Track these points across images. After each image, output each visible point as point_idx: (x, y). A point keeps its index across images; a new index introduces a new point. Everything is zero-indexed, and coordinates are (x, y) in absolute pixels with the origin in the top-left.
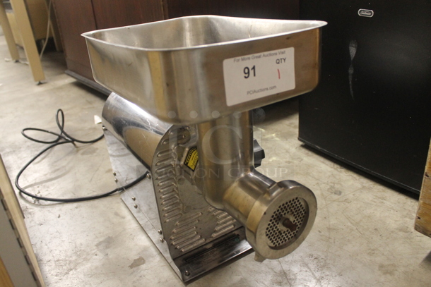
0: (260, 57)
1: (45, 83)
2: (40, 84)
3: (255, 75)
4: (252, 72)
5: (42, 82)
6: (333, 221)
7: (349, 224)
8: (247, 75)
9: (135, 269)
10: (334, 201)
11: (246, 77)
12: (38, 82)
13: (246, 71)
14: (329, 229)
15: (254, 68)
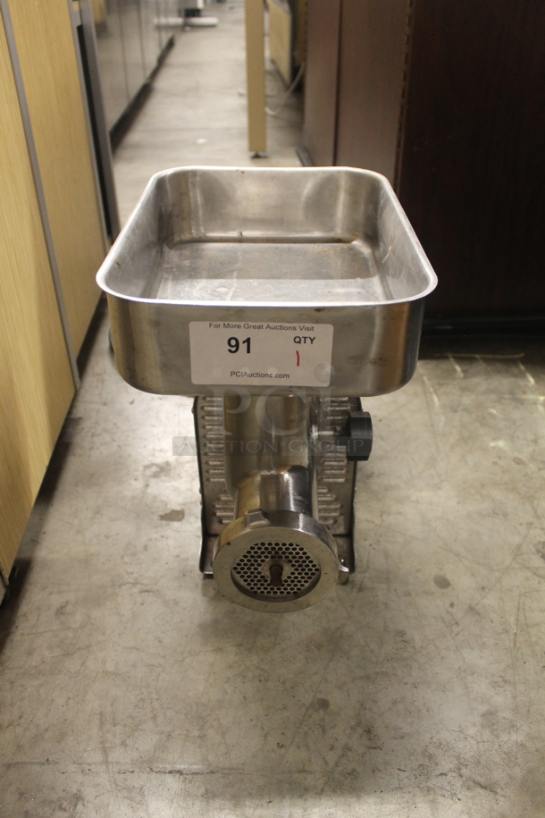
0: (260, 327)
1: (265, 157)
2: (257, 157)
3: (248, 351)
4: (243, 347)
5: (261, 154)
6: (490, 601)
7: (512, 620)
8: (233, 349)
9: (164, 522)
10: (528, 568)
11: (230, 351)
12: (253, 154)
13: (233, 342)
14: (471, 609)
15: (248, 341)
